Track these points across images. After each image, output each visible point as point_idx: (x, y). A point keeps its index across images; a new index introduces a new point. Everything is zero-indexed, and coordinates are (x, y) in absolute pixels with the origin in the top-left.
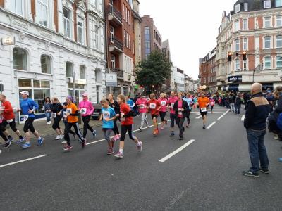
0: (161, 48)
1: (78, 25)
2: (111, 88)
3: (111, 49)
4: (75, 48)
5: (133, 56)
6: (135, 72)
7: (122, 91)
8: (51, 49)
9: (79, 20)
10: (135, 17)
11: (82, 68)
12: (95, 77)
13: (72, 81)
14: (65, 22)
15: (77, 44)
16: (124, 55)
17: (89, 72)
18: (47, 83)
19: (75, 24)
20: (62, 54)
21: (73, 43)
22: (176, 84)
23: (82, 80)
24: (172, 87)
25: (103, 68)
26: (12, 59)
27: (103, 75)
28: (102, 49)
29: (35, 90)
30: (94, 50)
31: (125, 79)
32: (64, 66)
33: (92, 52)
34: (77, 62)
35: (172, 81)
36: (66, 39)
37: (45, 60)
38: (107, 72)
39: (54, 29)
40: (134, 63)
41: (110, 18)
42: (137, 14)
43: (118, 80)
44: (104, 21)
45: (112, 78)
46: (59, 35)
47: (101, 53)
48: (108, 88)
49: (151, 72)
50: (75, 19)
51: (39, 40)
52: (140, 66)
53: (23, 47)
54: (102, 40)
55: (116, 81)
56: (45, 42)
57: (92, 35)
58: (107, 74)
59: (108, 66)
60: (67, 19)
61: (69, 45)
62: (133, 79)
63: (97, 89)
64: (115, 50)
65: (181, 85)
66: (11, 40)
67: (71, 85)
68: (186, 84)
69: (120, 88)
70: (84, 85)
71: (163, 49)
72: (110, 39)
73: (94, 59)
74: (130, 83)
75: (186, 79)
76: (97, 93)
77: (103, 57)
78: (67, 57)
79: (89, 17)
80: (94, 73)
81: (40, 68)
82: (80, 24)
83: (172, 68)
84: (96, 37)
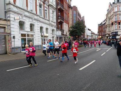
0: (81, 20)
1: (45, 11)
2: (58, 38)
3: (59, 21)
4: (44, 21)
5: (68, 24)
6: (69, 30)
7: (63, 39)
8: (34, 21)
9: (45, 9)
10: (69, 7)
11: (47, 29)
12: (52, 33)
13: (43, 35)
14: (40, 10)
15: (45, 19)
16: (64, 23)
17: (50, 31)
18: (32, 35)
19: (44, 11)
20: (39, 23)
21: (43, 18)
22: (87, 36)
23: (47, 34)
24: (86, 37)
25: (55, 29)
26: (19, 26)
27: (55, 32)
28: (55, 21)
29: (27, 38)
30: (52, 21)
31: (65, 33)
32: (39, 28)
33: (51, 22)
34: (45, 26)
35: (86, 34)
36: (40, 17)
37: (32, 26)
38: (57, 31)
39: (35, 13)
40: (69, 27)
41: (59, 7)
42: (70, 5)
43: (62, 34)
44: (56, 9)
45: (59, 33)
46: (37, 15)
47: (55, 23)
48: (57, 37)
49: (76, 30)
50: (44, 8)
51: (29, 18)
52: (71, 28)
53: (23, 20)
54: (55, 17)
55: (61, 35)
56: (32, 18)
57: (51, 15)
58: (57, 32)
59: (57, 28)
60: (41, 8)
61: (42, 20)
62: (68, 33)
63: (53, 38)
64: (61, 21)
65: (90, 36)
66: (18, 18)
67: (42, 36)
68: (92, 36)
69: (62, 37)
70: (47, 36)
71: (82, 20)
72: (58, 17)
73: (52, 25)
74: (67, 35)
75: (92, 33)
76: (53, 40)
77: (55, 24)
78: (41, 25)
79: (50, 7)
80: (51, 31)
81: (30, 29)
82: (46, 10)
83: (85, 29)
84: (53, 16)
